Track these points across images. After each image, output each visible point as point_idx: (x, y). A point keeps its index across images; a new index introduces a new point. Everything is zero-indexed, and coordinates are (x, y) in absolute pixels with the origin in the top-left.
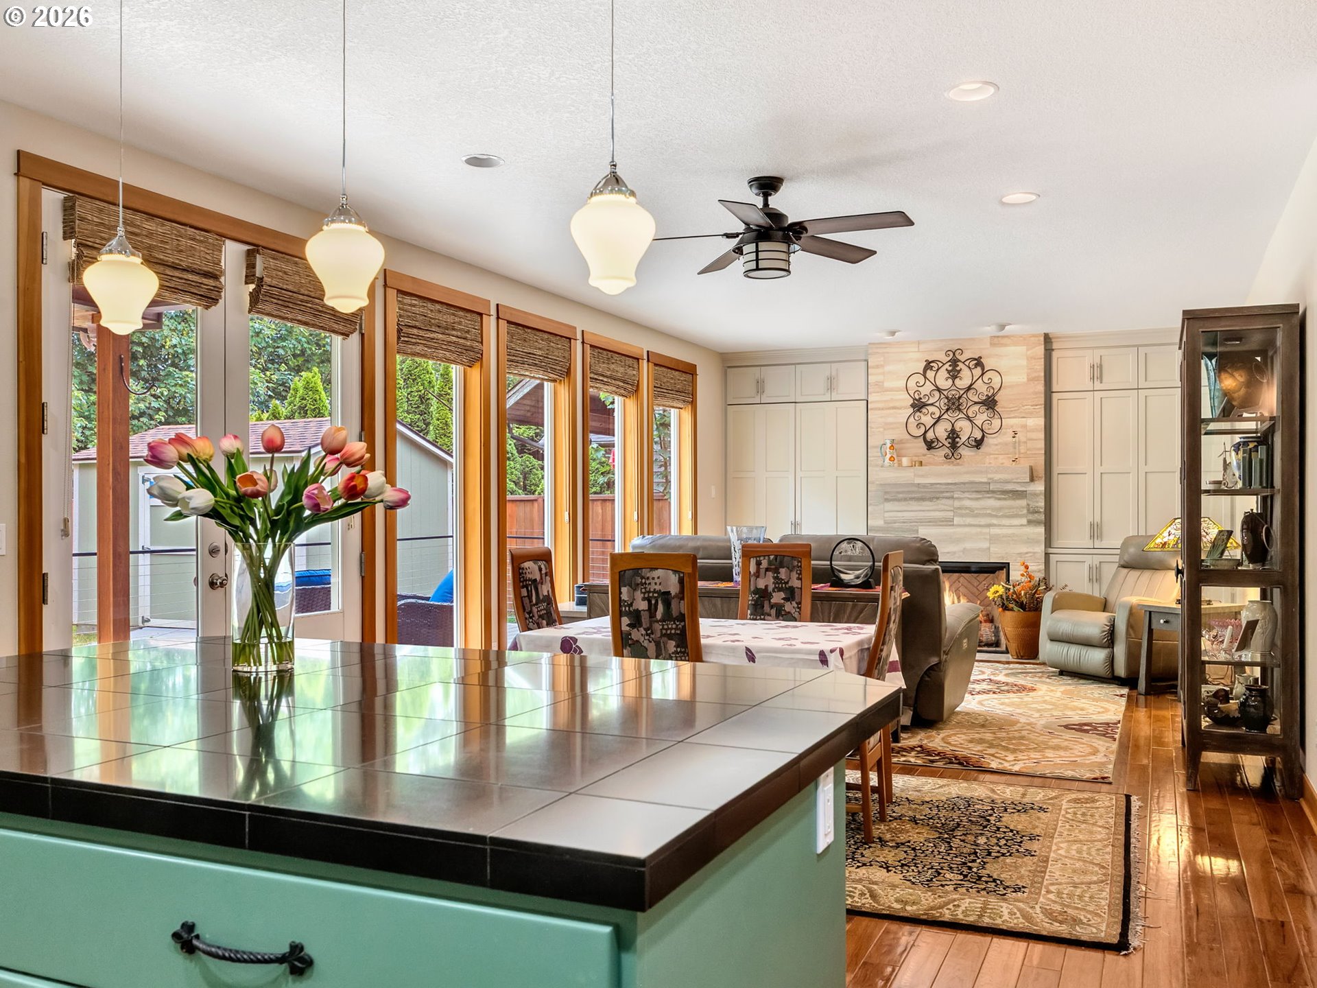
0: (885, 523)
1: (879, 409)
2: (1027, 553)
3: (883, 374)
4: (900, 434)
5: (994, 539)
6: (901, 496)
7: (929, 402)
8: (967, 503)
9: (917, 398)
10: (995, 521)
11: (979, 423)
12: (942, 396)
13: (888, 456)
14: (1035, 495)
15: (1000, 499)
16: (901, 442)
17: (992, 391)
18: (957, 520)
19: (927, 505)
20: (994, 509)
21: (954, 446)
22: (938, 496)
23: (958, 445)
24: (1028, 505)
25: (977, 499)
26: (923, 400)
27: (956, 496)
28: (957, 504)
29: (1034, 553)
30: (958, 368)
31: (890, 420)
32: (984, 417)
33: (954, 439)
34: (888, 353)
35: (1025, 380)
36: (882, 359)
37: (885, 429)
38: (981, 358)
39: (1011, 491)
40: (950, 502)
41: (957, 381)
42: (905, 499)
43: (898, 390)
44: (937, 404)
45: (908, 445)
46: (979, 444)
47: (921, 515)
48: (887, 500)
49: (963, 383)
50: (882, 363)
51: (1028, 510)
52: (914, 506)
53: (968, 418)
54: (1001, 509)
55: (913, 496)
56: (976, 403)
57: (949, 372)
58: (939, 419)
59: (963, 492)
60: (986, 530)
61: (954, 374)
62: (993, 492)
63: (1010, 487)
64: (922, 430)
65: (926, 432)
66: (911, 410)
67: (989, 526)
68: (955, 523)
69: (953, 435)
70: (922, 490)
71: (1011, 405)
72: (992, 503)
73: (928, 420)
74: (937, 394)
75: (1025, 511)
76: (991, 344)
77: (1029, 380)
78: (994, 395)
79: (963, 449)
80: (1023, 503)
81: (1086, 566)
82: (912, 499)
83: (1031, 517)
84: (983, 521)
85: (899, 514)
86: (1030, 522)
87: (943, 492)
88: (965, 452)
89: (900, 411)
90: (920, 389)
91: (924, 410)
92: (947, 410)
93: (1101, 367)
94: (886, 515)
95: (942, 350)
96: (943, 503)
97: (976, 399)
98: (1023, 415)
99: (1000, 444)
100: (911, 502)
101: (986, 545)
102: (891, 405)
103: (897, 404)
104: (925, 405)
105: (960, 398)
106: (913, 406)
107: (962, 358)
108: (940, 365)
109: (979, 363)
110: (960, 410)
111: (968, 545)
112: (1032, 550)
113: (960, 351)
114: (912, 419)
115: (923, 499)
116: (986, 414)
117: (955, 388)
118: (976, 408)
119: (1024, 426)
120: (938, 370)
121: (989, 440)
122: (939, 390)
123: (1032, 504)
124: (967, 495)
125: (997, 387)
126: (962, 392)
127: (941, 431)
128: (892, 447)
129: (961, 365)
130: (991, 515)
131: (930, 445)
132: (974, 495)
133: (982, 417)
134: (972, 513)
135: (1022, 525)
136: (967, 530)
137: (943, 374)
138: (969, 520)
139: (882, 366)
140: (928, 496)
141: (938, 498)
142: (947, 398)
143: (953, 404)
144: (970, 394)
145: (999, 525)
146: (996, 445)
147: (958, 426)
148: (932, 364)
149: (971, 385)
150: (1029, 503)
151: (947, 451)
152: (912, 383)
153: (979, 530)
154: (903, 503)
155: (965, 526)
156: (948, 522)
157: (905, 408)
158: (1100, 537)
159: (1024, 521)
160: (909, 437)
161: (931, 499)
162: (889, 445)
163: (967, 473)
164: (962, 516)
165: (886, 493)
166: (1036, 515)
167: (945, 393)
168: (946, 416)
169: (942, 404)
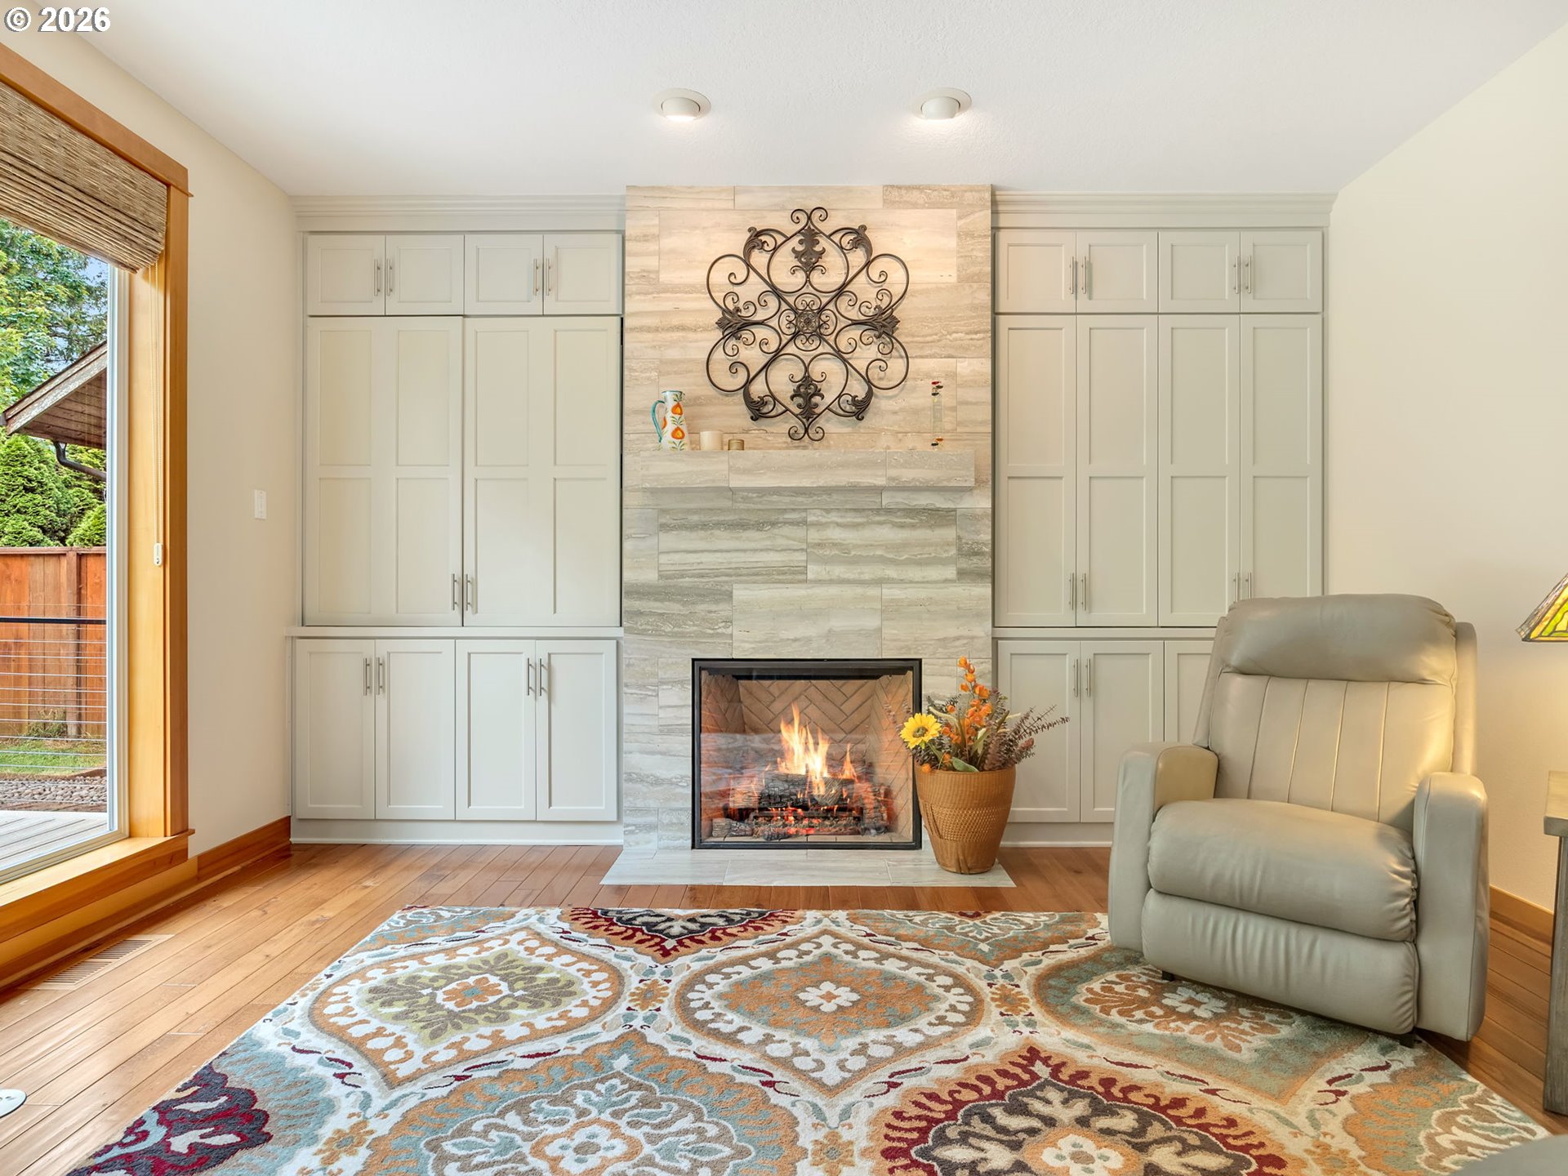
0: (661, 577)
1: (649, 330)
2: (958, 638)
3: (659, 253)
4: (695, 385)
5: (891, 610)
6: (695, 518)
7: (757, 318)
8: (836, 534)
9: (731, 307)
10: (891, 572)
11: (861, 365)
12: (784, 306)
13: (670, 427)
14: (973, 517)
15: (902, 526)
16: (697, 401)
17: (886, 300)
18: (813, 571)
19: (753, 538)
20: (888, 547)
21: (808, 413)
22: (773, 518)
23: (818, 411)
24: (959, 538)
25: (855, 526)
26: (743, 313)
27: (811, 519)
28: (814, 536)
29: (973, 638)
30: (818, 248)
31: (673, 354)
32: (872, 352)
33: (808, 398)
34: (668, 209)
35: (954, 279)
36: (656, 221)
37: (660, 374)
38: (864, 228)
39: (925, 510)
40: (799, 532)
41: (816, 277)
42: (704, 526)
43: (689, 289)
44: (774, 323)
45: (711, 409)
46: (860, 409)
47: (738, 559)
48: (664, 527)
49: (829, 277)
50: (655, 231)
51: (959, 549)
52: (724, 539)
53: (838, 354)
54: (904, 545)
55: (722, 518)
56: (856, 323)
57: (798, 255)
58: (777, 355)
59: (828, 511)
60: (873, 592)
61: (809, 261)
62: (889, 511)
63: (923, 500)
64: (741, 378)
65: (749, 382)
66: (718, 334)
67: (879, 582)
68: (810, 576)
69: (807, 390)
70: (742, 506)
71: (927, 331)
72: (886, 534)
73: (753, 357)
74: (773, 302)
75: (953, 551)
76: (885, 201)
77: (960, 280)
78: (891, 307)
79: (827, 421)
80: (949, 533)
81: (1068, 662)
82: (718, 525)
83: (964, 564)
84: (869, 572)
85: (692, 558)
86: (962, 574)
87: (785, 511)
88: (830, 425)
89: (691, 335)
90: (737, 289)
91: (745, 334)
92: (795, 336)
93: (1089, 266)
94: (664, 559)
95: (784, 209)
96: (786, 535)
97: (854, 314)
98: (951, 352)
99: (902, 410)
100: (717, 532)
101: (872, 622)
102: (675, 321)
103: (689, 320)
104: (748, 324)
105: (821, 310)
106: (721, 324)
107: (827, 227)
108: (780, 239)
109: (860, 237)
110: (821, 337)
111: (837, 624)
112: (965, 633)
113: (822, 212)
114: (719, 354)
115: (743, 526)
116: (874, 348)
117: (811, 290)
118: (855, 333)
119: (953, 375)
120: (775, 249)
121: (880, 402)
122: (775, 291)
123: (968, 537)
124: (834, 517)
125: (897, 291)
126: (825, 300)
127: (782, 380)
128: (678, 408)
129: (824, 243)
130: (883, 560)
131: (757, 410)
132: (850, 518)
133: (864, 356)
134: (845, 555)
135: (946, 581)
136: (834, 590)
137: (785, 259)
138: (839, 571)
139: (656, 237)
140: (753, 518)
141: (773, 524)
142: (794, 310)
143: (808, 322)
144: (843, 302)
145: (902, 581)
146: (895, 413)
147: (816, 371)
148: (763, 238)
149: (845, 285)
150: (961, 533)
151: (794, 422)
152: (719, 277)
153: (859, 590)
154: (702, 533)
155: (831, 582)
156: (794, 575)
157: (705, 329)
158: (1088, 605)
159: (951, 572)
160: (712, 391)
161: (759, 526)
162: (670, 404)
163: (844, 465)
164: (825, 561)
165: (664, 511)
166: (975, 559)
167: (791, 300)
168: (791, 349)
169: (784, 323)
